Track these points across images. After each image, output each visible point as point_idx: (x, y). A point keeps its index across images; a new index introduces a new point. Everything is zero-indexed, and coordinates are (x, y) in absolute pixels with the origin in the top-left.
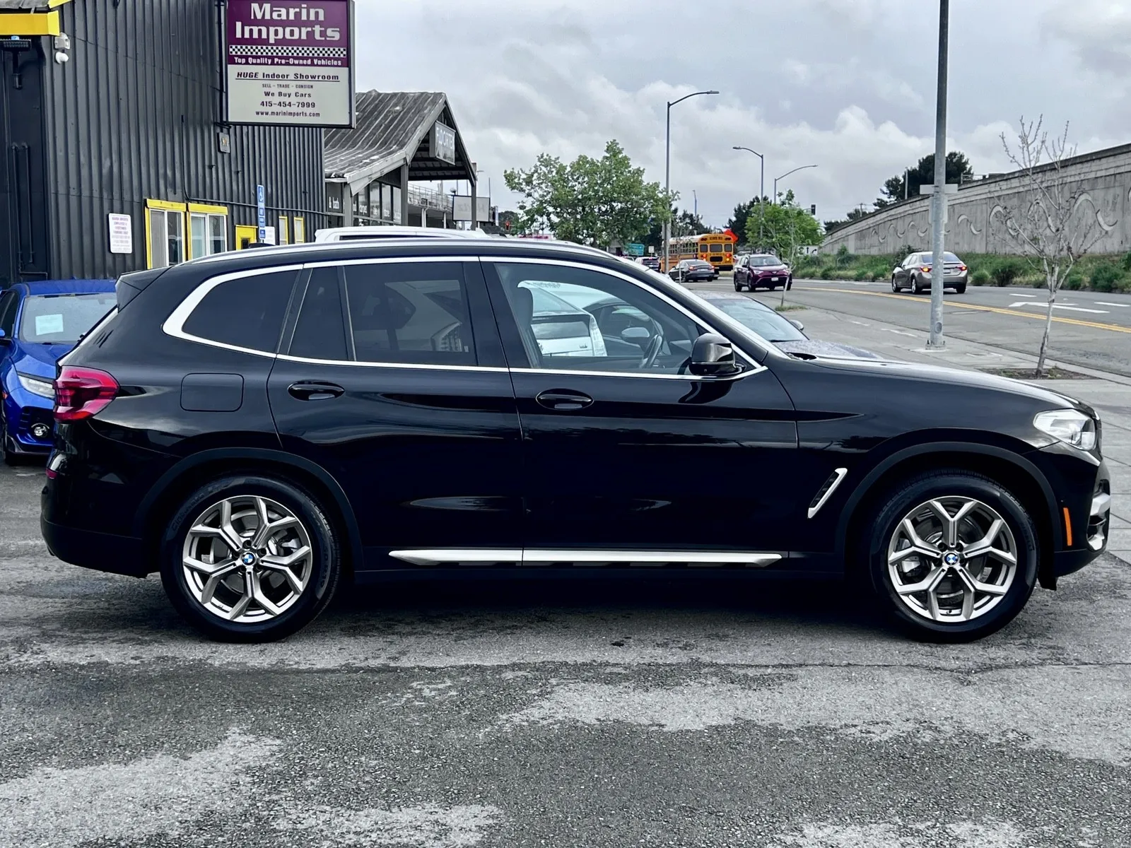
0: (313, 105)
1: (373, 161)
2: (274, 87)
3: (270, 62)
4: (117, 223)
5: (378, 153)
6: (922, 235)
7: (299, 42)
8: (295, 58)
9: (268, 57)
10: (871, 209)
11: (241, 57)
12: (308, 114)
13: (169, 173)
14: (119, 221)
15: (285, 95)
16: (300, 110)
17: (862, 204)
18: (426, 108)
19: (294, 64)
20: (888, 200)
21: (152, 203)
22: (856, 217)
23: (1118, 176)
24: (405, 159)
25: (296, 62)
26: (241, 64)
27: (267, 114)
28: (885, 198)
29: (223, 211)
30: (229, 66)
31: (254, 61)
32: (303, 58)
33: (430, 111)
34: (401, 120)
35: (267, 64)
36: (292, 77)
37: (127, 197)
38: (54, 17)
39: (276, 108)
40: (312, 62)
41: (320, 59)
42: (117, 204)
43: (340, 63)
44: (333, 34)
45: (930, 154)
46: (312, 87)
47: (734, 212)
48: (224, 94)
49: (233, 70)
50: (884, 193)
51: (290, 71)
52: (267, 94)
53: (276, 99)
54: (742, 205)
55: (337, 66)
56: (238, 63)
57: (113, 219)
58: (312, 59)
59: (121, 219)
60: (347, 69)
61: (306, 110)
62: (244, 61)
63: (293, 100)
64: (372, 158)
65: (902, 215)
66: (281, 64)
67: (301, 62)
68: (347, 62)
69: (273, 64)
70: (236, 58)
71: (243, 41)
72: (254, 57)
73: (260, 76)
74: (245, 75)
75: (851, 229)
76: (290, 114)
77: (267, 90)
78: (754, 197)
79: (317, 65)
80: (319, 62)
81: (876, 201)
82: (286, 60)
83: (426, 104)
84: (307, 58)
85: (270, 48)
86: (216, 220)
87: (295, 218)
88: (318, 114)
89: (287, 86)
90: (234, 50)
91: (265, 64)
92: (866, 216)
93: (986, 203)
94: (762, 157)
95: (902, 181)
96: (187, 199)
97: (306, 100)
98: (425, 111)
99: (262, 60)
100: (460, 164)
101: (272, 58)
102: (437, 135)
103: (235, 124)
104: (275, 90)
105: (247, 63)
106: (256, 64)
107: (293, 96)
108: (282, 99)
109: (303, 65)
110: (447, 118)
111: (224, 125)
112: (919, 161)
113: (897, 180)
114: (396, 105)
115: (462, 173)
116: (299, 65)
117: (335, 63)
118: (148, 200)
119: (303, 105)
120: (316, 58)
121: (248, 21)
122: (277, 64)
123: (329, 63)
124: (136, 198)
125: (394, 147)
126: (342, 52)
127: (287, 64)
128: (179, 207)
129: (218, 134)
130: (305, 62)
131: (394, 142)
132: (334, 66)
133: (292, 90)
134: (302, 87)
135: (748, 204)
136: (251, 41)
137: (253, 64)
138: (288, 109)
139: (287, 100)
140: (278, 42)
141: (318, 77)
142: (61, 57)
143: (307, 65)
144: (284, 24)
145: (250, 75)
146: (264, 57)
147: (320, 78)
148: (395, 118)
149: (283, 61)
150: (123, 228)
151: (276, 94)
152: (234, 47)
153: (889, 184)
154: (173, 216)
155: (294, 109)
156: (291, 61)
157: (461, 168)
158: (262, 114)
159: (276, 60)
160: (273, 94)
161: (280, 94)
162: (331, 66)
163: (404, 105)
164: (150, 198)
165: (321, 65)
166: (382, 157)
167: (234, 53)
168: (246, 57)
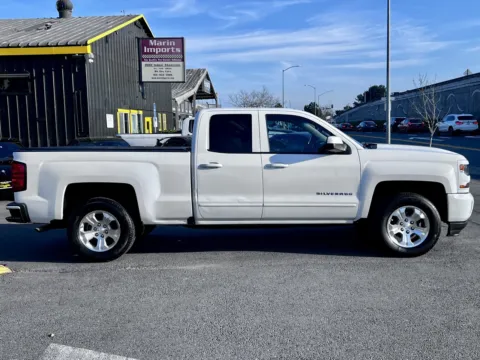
0: (172, 75)
1: (184, 93)
2: (158, 69)
3: (156, 60)
4: (109, 117)
7: (166, 53)
10: (352, 106)
12: (170, 78)
13: (124, 100)
16: (167, 77)
18: (201, 74)
22: (347, 109)
26: (146, 61)
27: (155, 78)
29: (141, 112)
30: (142, 62)
31: (151, 60)
34: (192, 79)
36: (164, 65)
37: (112, 108)
38: (89, 47)
39: (158, 77)
41: (174, 59)
42: (108, 111)
44: (178, 50)
46: (171, 68)
48: (141, 72)
49: (143, 64)
51: (164, 63)
53: (159, 73)
58: (171, 59)
60: (183, 62)
63: (165, 73)
66: (160, 61)
67: (167, 60)
68: (183, 60)
70: (145, 59)
71: (147, 53)
73: (153, 65)
74: (148, 65)
75: (347, 113)
77: (155, 70)
79: (173, 61)
82: (162, 60)
84: (169, 59)
85: (156, 55)
86: (139, 115)
87: (163, 114)
88: (173, 78)
89: (162, 68)
90: (144, 56)
92: (351, 108)
95: (363, 96)
96: (130, 108)
97: (169, 73)
99: (154, 60)
103: (144, 82)
105: (148, 61)
108: (161, 73)
110: (207, 77)
111: (141, 83)
114: (190, 73)
117: (179, 60)
119: (168, 75)
121: (148, 46)
123: (177, 60)
124: (115, 109)
126: (181, 56)
128: (127, 111)
133: (164, 70)
134: (168, 69)
136: (150, 53)
139: (163, 73)
140: (159, 53)
141: (173, 65)
142: (91, 61)
143: (169, 61)
144: (161, 47)
145: (150, 65)
146: (154, 58)
150: (111, 119)
154: (126, 115)
155: (165, 77)
156: (164, 60)
157: (212, 95)
159: (158, 60)
160: (157, 71)
161: (160, 71)
163: (193, 73)
164: (119, 109)
166: (187, 92)
168: (148, 59)
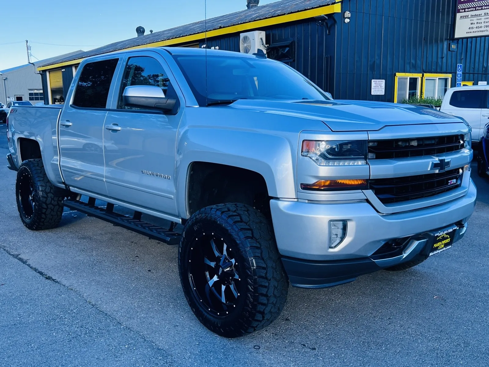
2: (475, 20)
8: (485, 6)
9: (474, 7)
11: (462, 9)
15: (479, 23)
16: (485, 29)
19: (485, 9)
26: (462, 12)
27: (471, 32)
29: (448, 76)
35: (473, 11)
36: (483, 15)
39: (475, 30)
49: (458, 16)
51: (483, 12)
52: (472, 24)
53: (475, 26)
56: (461, 12)
61: (488, 28)
63: (483, 25)
69: (475, 10)
70: (460, 10)
71: (464, 2)
72: (468, 8)
73: (470, 16)
74: (463, 17)
76: (481, 31)
77: (472, 22)
89: (481, 19)
101: (475, 7)
104: (475, 22)
105: (465, 11)
106: (469, 11)
107: (483, 23)
108: (478, 25)
111: (453, 40)
116: (487, 9)
119: (487, 26)
122: (478, 10)
127: (482, 9)
129: (450, 44)
133: (483, 20)
134: (487, 18)
137: (467, 11)
138: (480, 29)
139: (480, 25)
142: (347, 21)
145: (466, 16)
146: (472, 7)
149: (480, 8)
152: (460, 5)
155: (482, 29)
156: (483, 7)
158: (469, 33)
159: (477, 8)
160: (474, 24)
161: (477, 23)
167: (460, 8)
168: (465, 9)
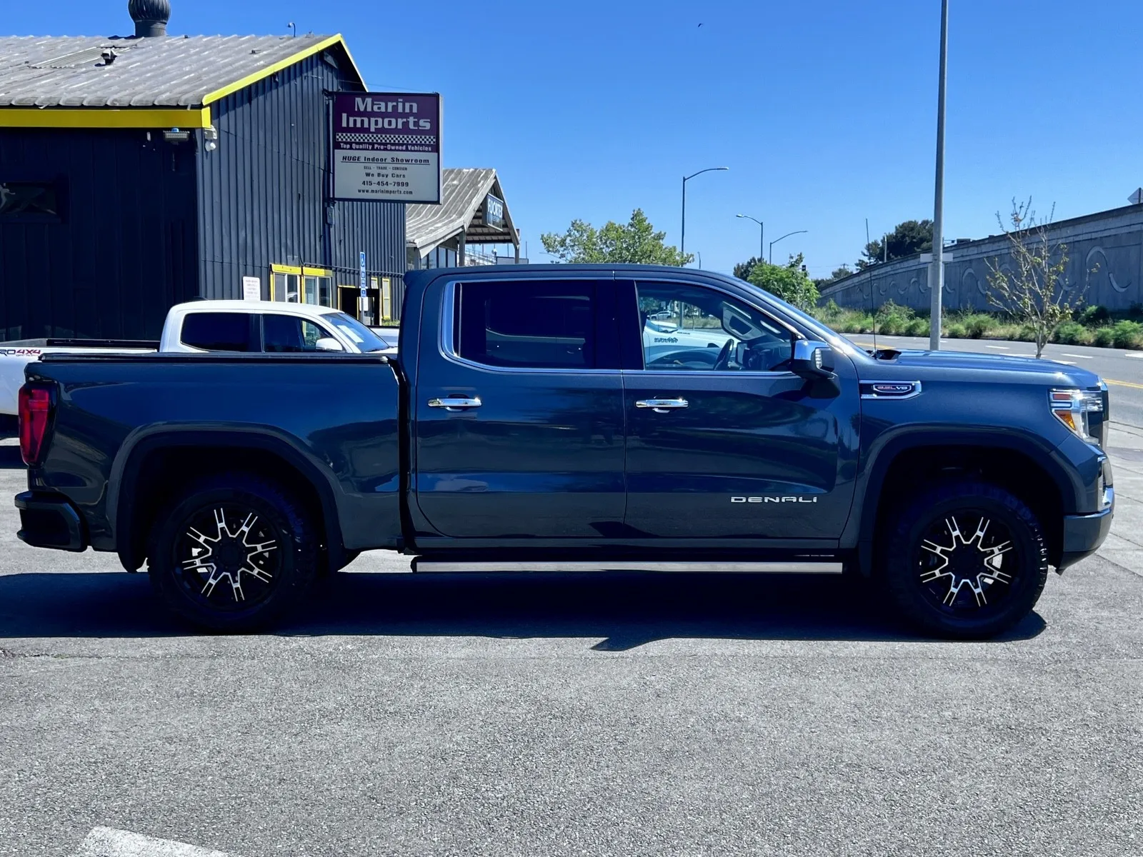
0: (407, 184)
1: (438, 228)
2: (374, 168)
3: (370, 148)
4: (249, 285)
5: (440, 222)
6: (902, 293)
7: (396, 131)
8: (392, 144)
9: (369, 144)
10: (854, 269)
11: (346, 143)
12: (402, 192)
13: (289, 242)
14: (251, 283)
15: (383, 176)
16: (396, 188)
17: (844, 265)
18: (480, 182)
19: (391, 150)
20: (868, 261)
21: (276, 268)
22: (842, 276)
23: (1076, 243)
24: (463, 227)
25: (393, 148)
26: (346, 149)
27: (367, 191)
28: (866, 259)
30: (336, 151)
31: (358, 147)
32: (399, 144)
33: (483, 185)
34: (459, 193)
35: (368, 149)
36: (389, 160)
37: (257, 263)
38: (206, 113)
39: (375, 187)
40: (407, 148)
41: (413, 145)
42: (250, 268)
43: (430, 149)
44: (425, 124)
45: (905, 221)
46: (406, 169)
47: (733, 271)
48: (331, 175)
49: (339, 154)
50: (865, 255)
51: (388, 155)
52: (368, 175)
53: (376, 179)
54: (741, 264)
55: (428, 151)
56: (343, 149)
57: (247, 281)
58: (407, 145)
59: (253, 281)
60: (436, 154)
61: (401, 188)
62: (348, 146)
63: (390, 180)
64: (436, 226)
65: (884, 275)
66: (380, 150)
67: (397, 147)
68: (436, 148)
69: (373, 149)
70: (342, 144)
71: (348, 130)
72: (357, 143)
73: (362, 160)
74: (349, 158)
75: (838, 287)
76: (387, 192)
77: (368, 171)
78: (751, 258)
79: (411, 151)
80: (413, 148)
81: (858, 262)
82: (385, 146)
83: (479, 179)
84: (402, 145)
85: (371, 135)
87: (383, 279)
88: (411, 193)
89: (385, 168)
90: (340, 137)
91: (366, 149)
93: (959, 266)
94: (762, 224)
95: (881, 245)
96: (301, 263)
97: (401, 180)
98: (479, 185)
99: (364, 146)
100: (506, 230)
101: (373, 144)
102: (489, 206)
103: (339, 200)
104: (374, 171)
105: (351, 148)
106: (359, 149)
107: (390, 176)
108: (381, 179)
109: (399, 150)
110: (496, 191)
111: (331, 200)
112: (896, 227)
113: (876, 244)
114: (453, 180)
115: (507, 237)
116: (395, 150)
117: (427, 149)
118: (273, 265)
119: (398, 184)
120: (410, 144)
121: (352, 113)
122: (377, 149)
123: (421, 149)
124: (264, 264)
125: (454, 216)
126: (432, 140)
127: (385, 149)
128: (296, 271)
129: (326, 208)
130: (400, 148)
131: (453, 212)
132: (425, 151)
133: (389, 172)
134: (398, 168)
135: (746, 263)
136: (355, 130)
137: (356, 149)
138: (385, 188)
139: (385, 180)
140: (378, 131)
141: (412, 160)
142: (209, 146)
143: (402, 150)
144: (383, 115)
145: (354, 159)
146: (365, 143)
147: (413, 162)
148: (454, 191)
149: (382, 147)
150: (254, 289)
151: (376, 175)
152: (340, 134)
153: (869, 247)
154: (292, 279)
155: (390, 188)
156: (389, 147)
157: (507, 234)
158: (363, 191)
159: (376, 146)
160: (373, 175)
161: (379, 175)
162: (423, 151)
163: (460, 179)
164: (274, 263)
165: (414, 151)
166: (444, 225)
167: (340, 140)
168: (351, 143)
